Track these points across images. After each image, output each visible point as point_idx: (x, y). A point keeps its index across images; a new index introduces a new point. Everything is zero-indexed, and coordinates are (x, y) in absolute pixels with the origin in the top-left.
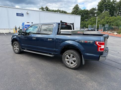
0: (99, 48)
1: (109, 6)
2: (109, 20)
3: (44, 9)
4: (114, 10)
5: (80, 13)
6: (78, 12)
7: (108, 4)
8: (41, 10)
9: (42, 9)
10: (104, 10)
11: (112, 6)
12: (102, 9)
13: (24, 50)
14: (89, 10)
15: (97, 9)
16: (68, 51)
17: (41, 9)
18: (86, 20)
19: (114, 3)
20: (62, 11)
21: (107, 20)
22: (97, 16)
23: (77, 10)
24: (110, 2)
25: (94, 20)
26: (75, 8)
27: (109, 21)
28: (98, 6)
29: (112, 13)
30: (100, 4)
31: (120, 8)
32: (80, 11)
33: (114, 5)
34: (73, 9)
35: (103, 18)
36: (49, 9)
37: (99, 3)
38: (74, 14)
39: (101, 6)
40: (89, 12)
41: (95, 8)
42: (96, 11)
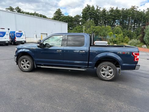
0: (136, 58)
1: (93, 15)
2: (95, 29)
3: (14, 9)
4: (98, 19)
5: (63, 20)
6: (61, 18)
7: (93, 13)
8: (9, 11)
9: (11, 9)
10: (89, 18)
11: (96, 15)
12: (86, 17)
13: (42, 67)
14: (73, 17)
15: (81, 16)
16: (104, 63)
17: (8, 9)
18: (71, 28)
19: (98, 11)
20: (40, 15)
21: (93, 29)
22: (82, 25)
23: (60, 15)
24: (94, 10)
25: (80, 29)
26: (57, 12)
27: (95, 31)
28: (82, 13)
29: (96, 22)
30: (85, 11)
31: (103, 18)
32: (64, 17)
33: (98, 14)
34: (55, 13)
35: (89, 28)
36: (21, 11)
37: (83, 10)
38: (56, 20)
39: (86, 14)
40: (73, 20)
41: (79, 15)
42: (81, 19)
